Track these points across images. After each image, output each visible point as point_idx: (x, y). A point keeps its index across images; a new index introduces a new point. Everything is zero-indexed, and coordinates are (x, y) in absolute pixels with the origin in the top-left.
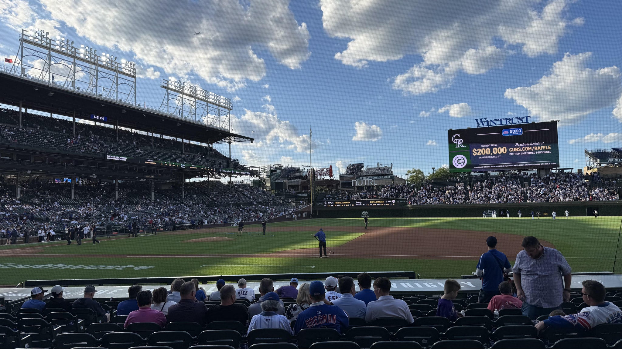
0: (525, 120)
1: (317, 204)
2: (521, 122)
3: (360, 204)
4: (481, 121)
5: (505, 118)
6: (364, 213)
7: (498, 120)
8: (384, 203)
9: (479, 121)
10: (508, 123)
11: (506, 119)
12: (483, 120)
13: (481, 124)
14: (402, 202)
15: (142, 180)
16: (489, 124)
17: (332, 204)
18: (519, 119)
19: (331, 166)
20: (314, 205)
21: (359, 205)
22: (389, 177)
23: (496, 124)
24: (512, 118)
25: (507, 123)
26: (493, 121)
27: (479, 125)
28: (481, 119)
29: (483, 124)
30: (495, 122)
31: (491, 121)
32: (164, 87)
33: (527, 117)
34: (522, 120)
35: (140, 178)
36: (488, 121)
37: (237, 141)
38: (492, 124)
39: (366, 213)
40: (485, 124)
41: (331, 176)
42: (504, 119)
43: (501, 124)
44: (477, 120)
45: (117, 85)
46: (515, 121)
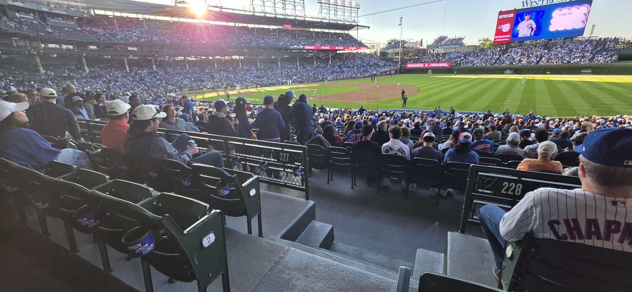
1: (403, 66)
2: (560, 0)
4: (527, 3)
7: (541, 0)
9: (525, 2)
13: (526, 5)
14: (454, 64)
15: (308, 56)
16: (533, 5)
19: (422, 39)
20: (401, 66)
22: (459, 45)
23: (538, 4)
26: (536, 2)
27: (524, 6)
28: (527, 1)
29: (527, 5)
30: (537, 3)
31: (535, 2)
32: (319, 3)
35: (307, 55)
36: (532, 3)
37: (362, 29)
38: (535, 4)
40: (529, 5)
41: (421, 46)
43: (542, 4)
44: (523, 2)
45: (295, 7)
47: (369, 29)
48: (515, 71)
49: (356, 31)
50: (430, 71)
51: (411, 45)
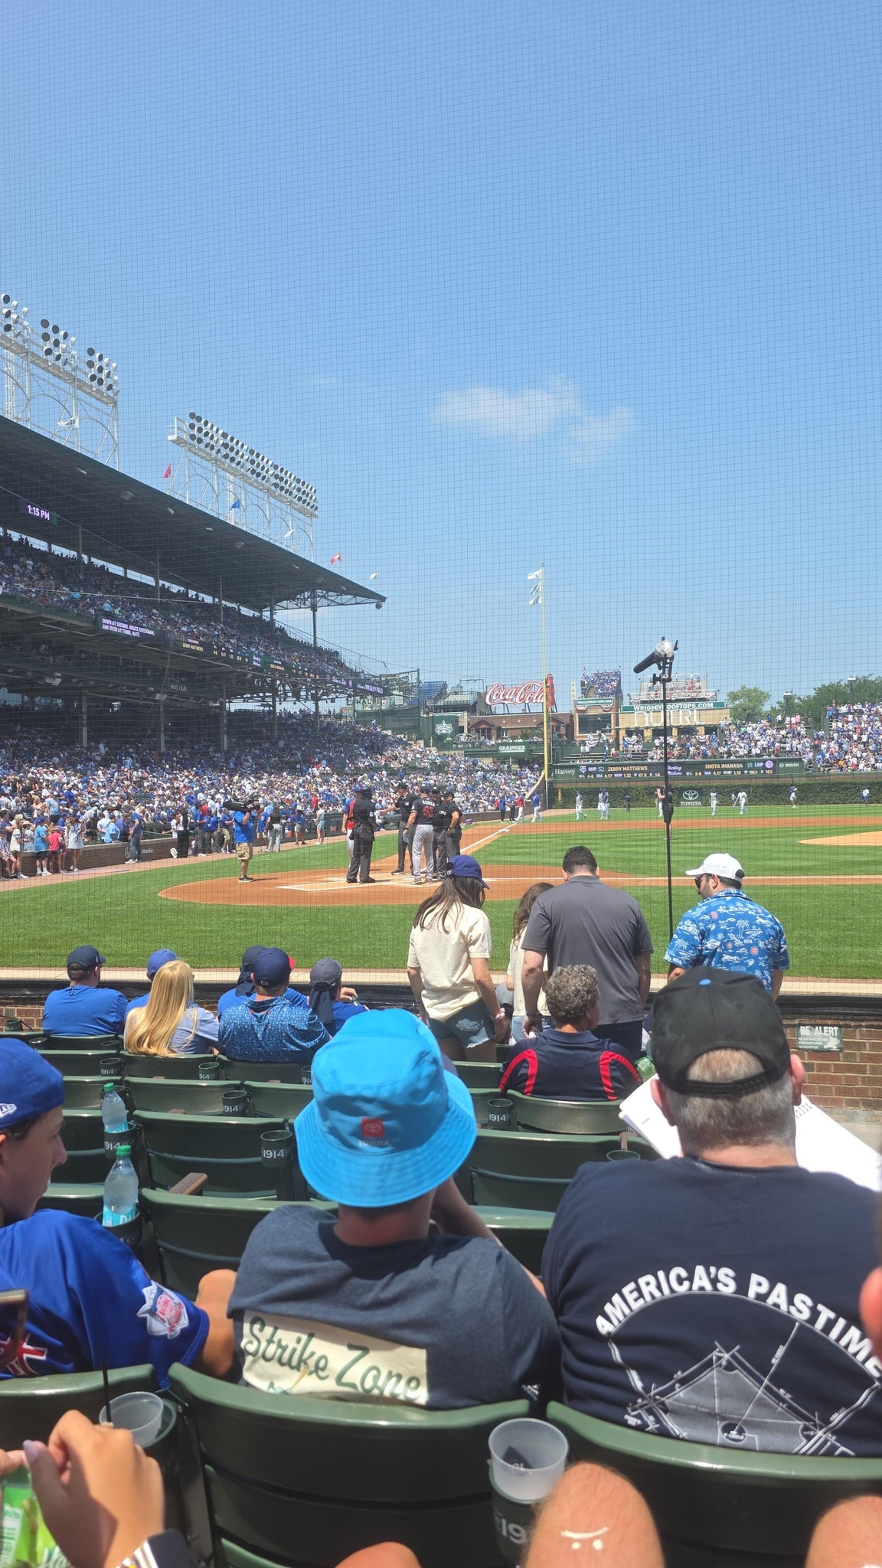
1: (559, 771)
3: (677, 771)
6: (687, 796)
8: (742, 770)
14: (791, 765)
17: (600, 773)
19: (550, 676)
20: (554, 775)
21: (675, 773)
22: (711, 705)
37: (338, 604)
39: (695, 796)
41: (551, 701)
47: (378, 607)
49: (309, 612)
51: (505, 699)
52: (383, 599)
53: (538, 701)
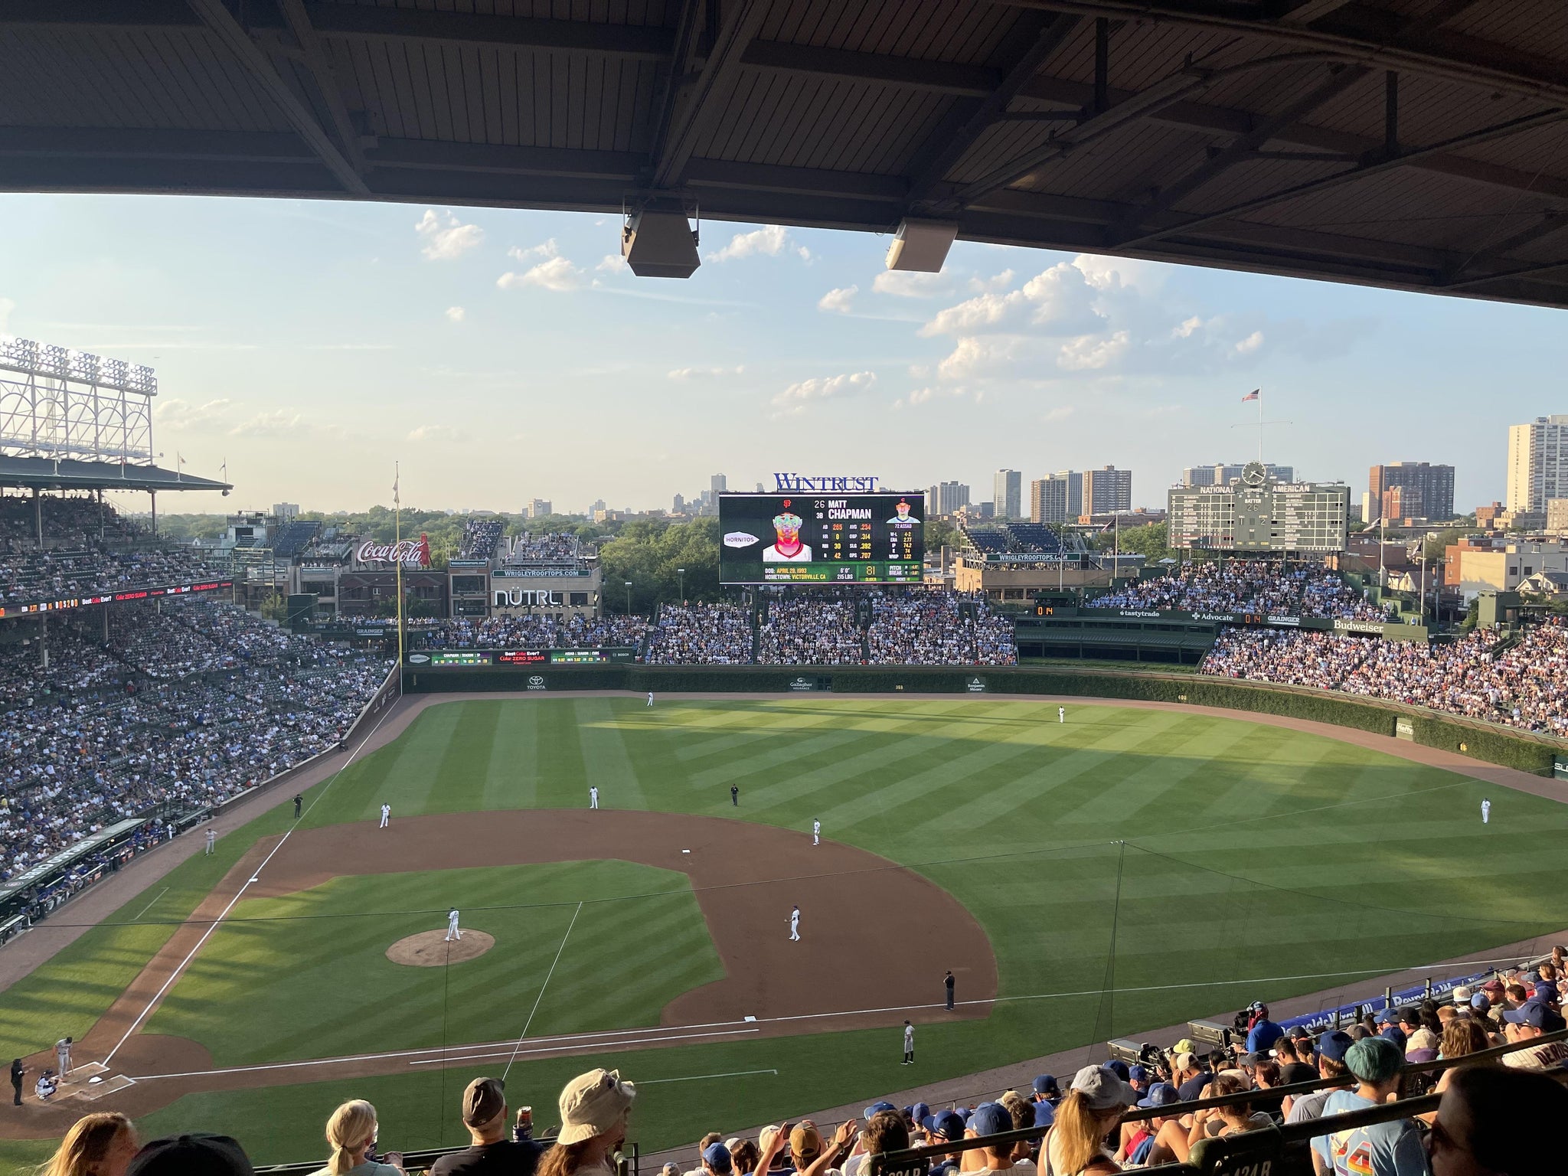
0: (867, 484)
2: (861, 487)
4: (786, 479)
5: (831, 477)
7: (818, 479)
9: (782, 477)
10: (837, 487)
11: (834, 479)
12: (790, 477)
14: (623, 655)
16: (801, 488)
18: (857, 481)
22: (576, 573)
24: (845, 478)
25: (834, 489)
26: (807, 482)
27: (781, 486)
33: (872, 479)
34: (863, 484)
36: (798, 480)
37: (179, 488)
38: (807, 486)
39: (539, 681)
40: (794, 485)
42: (829, 479)
43: (824, 489)
46: (850, 485)
47: (224, 494)
48: (820, 680)
50: (536, 680)
51: (378, 557)
52: (230, 487)
53: (412, 559)
